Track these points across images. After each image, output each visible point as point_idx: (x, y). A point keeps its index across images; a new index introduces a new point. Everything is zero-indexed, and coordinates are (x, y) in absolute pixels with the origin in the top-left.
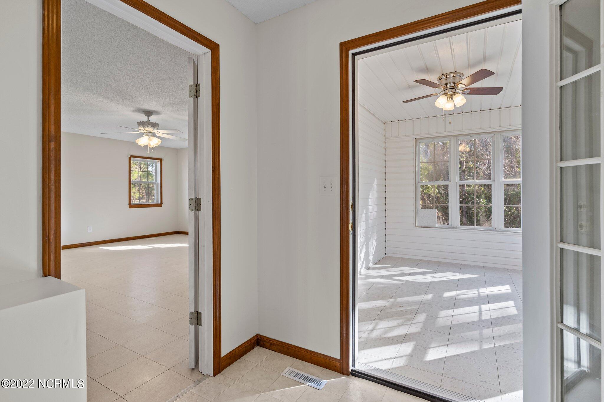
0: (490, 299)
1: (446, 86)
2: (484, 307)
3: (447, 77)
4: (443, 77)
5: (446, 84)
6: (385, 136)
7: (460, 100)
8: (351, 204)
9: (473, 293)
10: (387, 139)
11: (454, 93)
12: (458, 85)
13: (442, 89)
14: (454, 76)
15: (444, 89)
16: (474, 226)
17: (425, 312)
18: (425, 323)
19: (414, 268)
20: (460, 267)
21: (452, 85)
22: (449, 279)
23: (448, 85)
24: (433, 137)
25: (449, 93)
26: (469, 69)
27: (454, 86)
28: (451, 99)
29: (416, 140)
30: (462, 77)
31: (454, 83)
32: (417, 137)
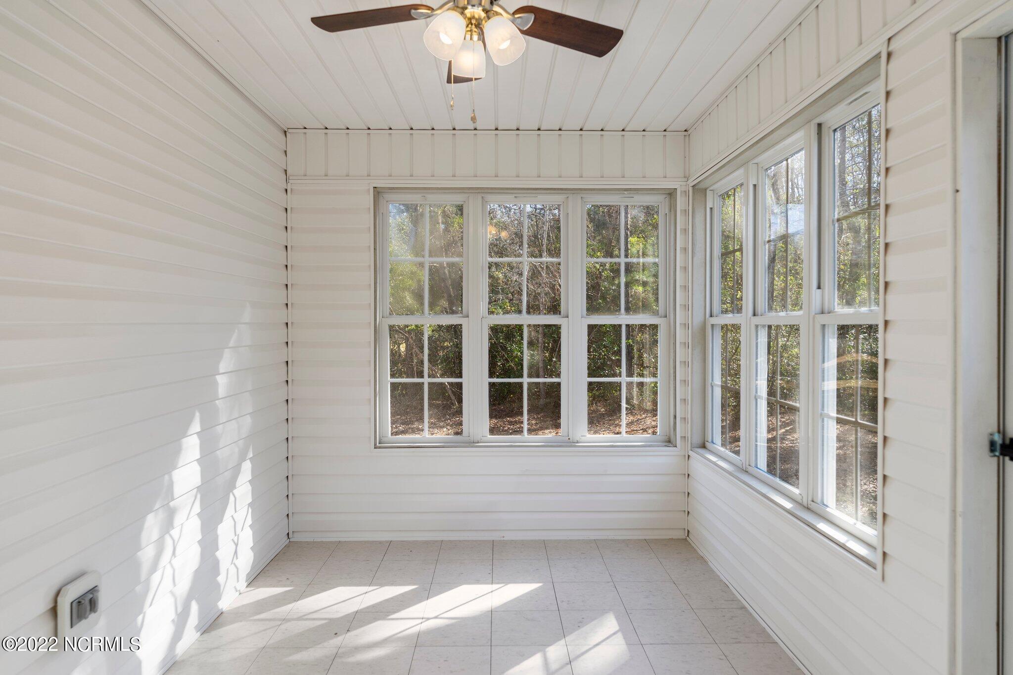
6: (286, 171)
10: (291, 181)
16: (522, 433)
25: (470, 8)
29: (378, 192)
32: (380, 184)
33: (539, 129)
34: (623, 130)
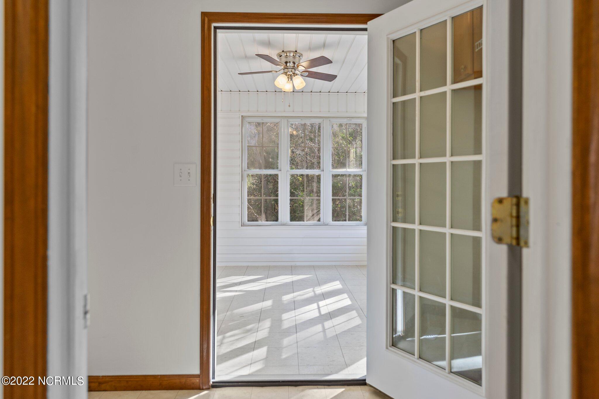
0: (325, 296)
1: (286, 65)
2: (321, 303)
3: (287, 55)
4: (284, 55)
5: (286, 63)
7: (299, 82)
8: (212, 196)
9: (309, 293)
11: (294, 74)
12: (298, 66)
13: (283, 68)
14: (293, 56)
15: (284, 67)
16: (304, 221)
17: (269, 318)
18: (271, 328)
19: (242, 277)
20: (292, 269)
21: (291, 64)
22: (282, 283)
23: (288, 64)
24: (263, 116)
25: (288, 73)
26: (309, 52)
27: (294, 66)
28: (290, 80)
29: (243, 117)
30: (301, 57)
31: (294, 63)
32: (244, 114)
33: (311, 92)
34: (347, 92)
